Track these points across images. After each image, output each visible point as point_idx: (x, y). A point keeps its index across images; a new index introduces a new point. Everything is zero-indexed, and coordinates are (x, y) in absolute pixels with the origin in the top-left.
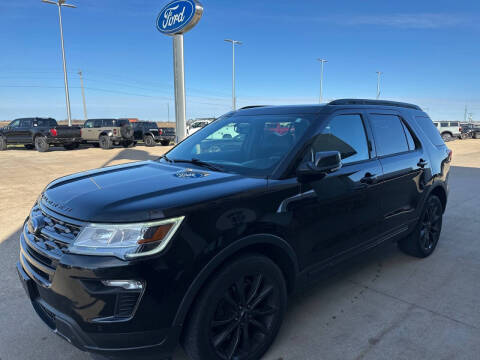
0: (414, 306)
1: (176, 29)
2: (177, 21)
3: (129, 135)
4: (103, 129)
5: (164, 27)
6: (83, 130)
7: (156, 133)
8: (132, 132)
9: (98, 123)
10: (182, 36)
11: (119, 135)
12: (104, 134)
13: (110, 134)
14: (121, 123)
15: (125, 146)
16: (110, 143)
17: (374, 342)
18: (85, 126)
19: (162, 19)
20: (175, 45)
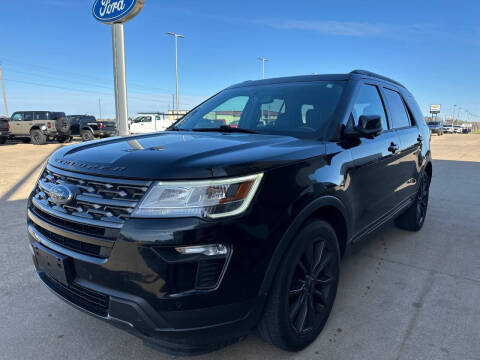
0: (433, 272)
1: (115, 17)
2: (116, 10)
3: (66, 129)
4: (35, 122)
5: (102, 14)
6: (10, 123)
7: (95, 128)
8: (68, 127)
9: (28, 116)
10: (122, 26)
11: (53, 129)
12: (36, 127)
13: (44, 128)
14: (56, 116)
15: (61, 142)
16: (44, 138)
17: (417, 305)
18: (12, 119)
19: (98, 7)
20: (114, 35)
